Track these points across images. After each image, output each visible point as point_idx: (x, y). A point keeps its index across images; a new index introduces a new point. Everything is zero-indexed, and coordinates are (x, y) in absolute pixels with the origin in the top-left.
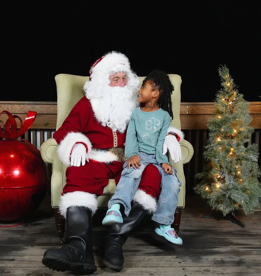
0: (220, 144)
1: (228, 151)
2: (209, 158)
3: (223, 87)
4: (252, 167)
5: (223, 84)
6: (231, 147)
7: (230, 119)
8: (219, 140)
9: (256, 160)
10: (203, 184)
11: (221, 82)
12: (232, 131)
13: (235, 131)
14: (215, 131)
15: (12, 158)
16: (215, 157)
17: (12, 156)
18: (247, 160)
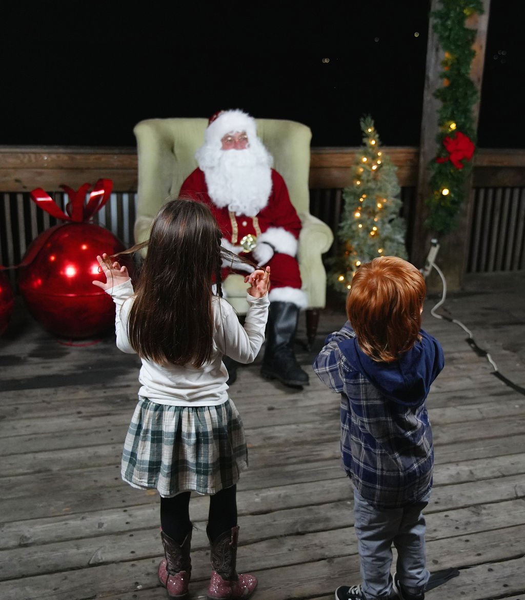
0: (360, 221)
1: (369, 230)
2: (345, 239)
3: (365, 145)
4: (398, 250)
5: (365, 140)
6: (373, 224)
7: (373, 190)
8: (358, 215)
9: (402, 241)
10: (336, 272)
11: (364, 137)
12: (375, 205)
13: (379, 205)
14: (353, 204)
15: (86, 251)
16: (352, 238)
17: (84, 247)
18: (392, 240)
